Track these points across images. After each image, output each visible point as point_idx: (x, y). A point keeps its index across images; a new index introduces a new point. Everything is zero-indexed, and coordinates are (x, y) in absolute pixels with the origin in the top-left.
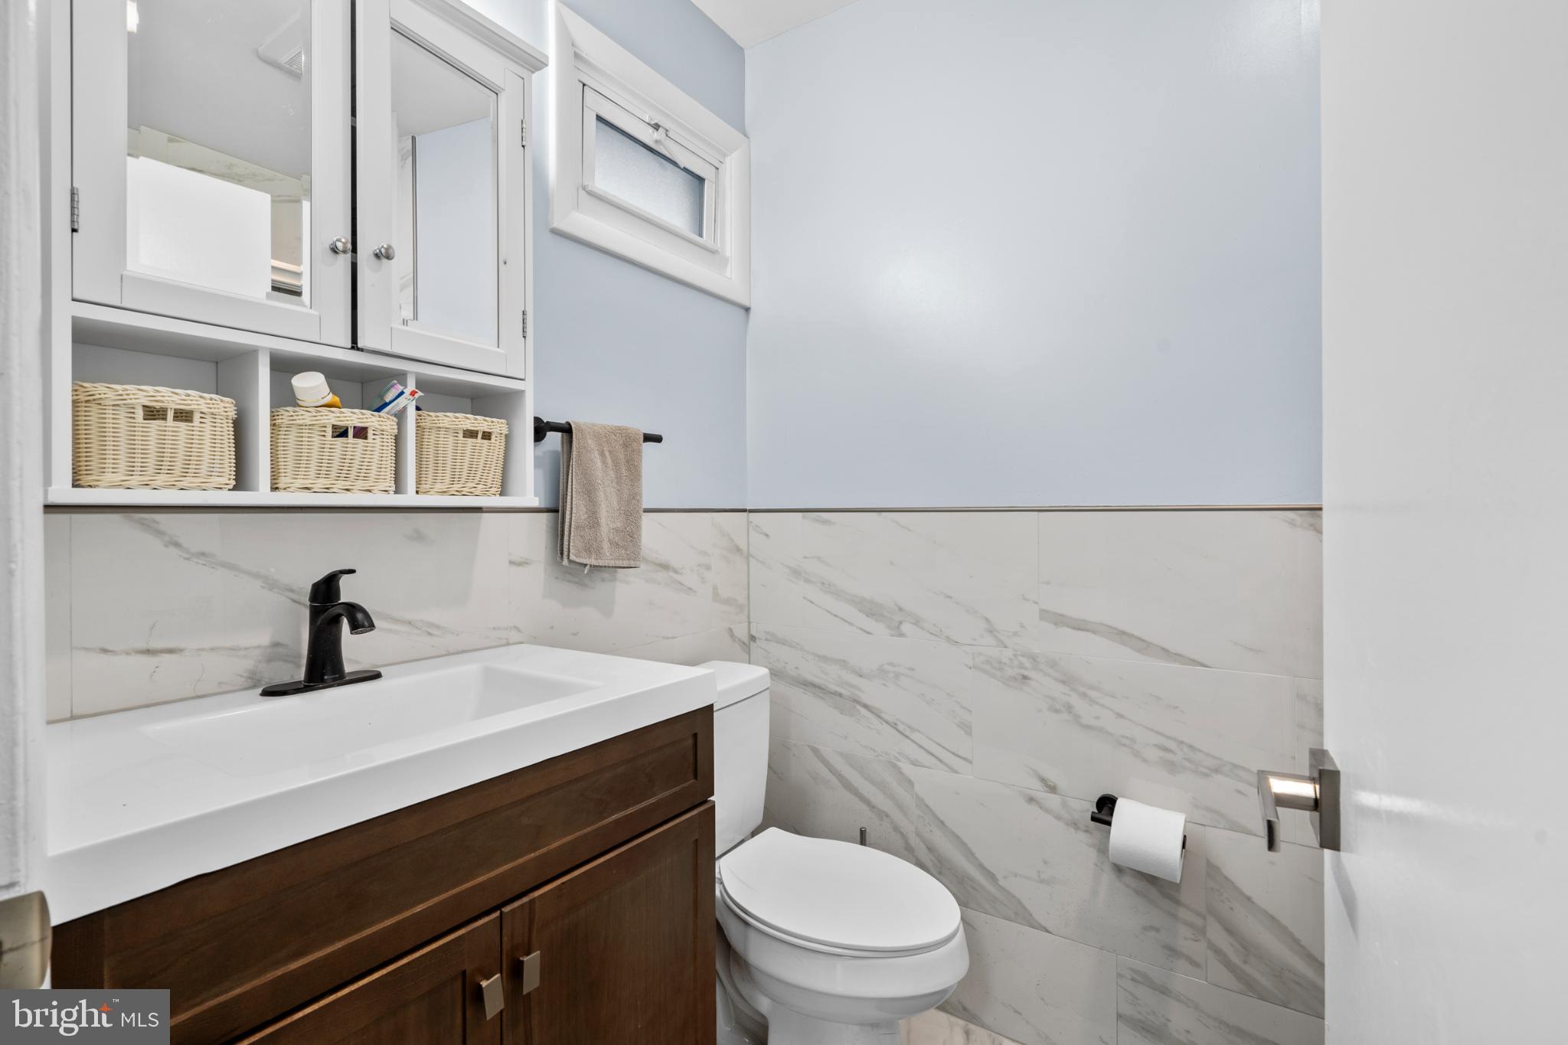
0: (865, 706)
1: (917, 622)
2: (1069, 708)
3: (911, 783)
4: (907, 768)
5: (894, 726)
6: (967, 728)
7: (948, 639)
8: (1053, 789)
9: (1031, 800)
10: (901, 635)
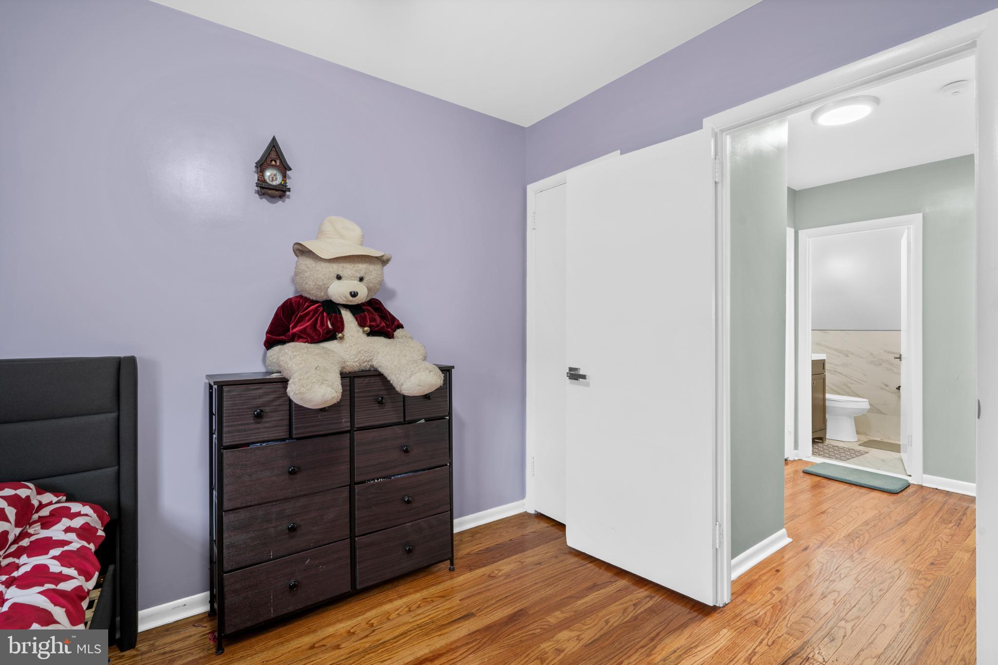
0: (838, 372)
1: (852, 354)
2: (891, 369)
3: (850, 388)
4: (849, 385)
5: (846, 376)
6: (865, 375)
7: (861, 357)
8: (887, 386)
9: (882, 389)
10: (848, 357)
